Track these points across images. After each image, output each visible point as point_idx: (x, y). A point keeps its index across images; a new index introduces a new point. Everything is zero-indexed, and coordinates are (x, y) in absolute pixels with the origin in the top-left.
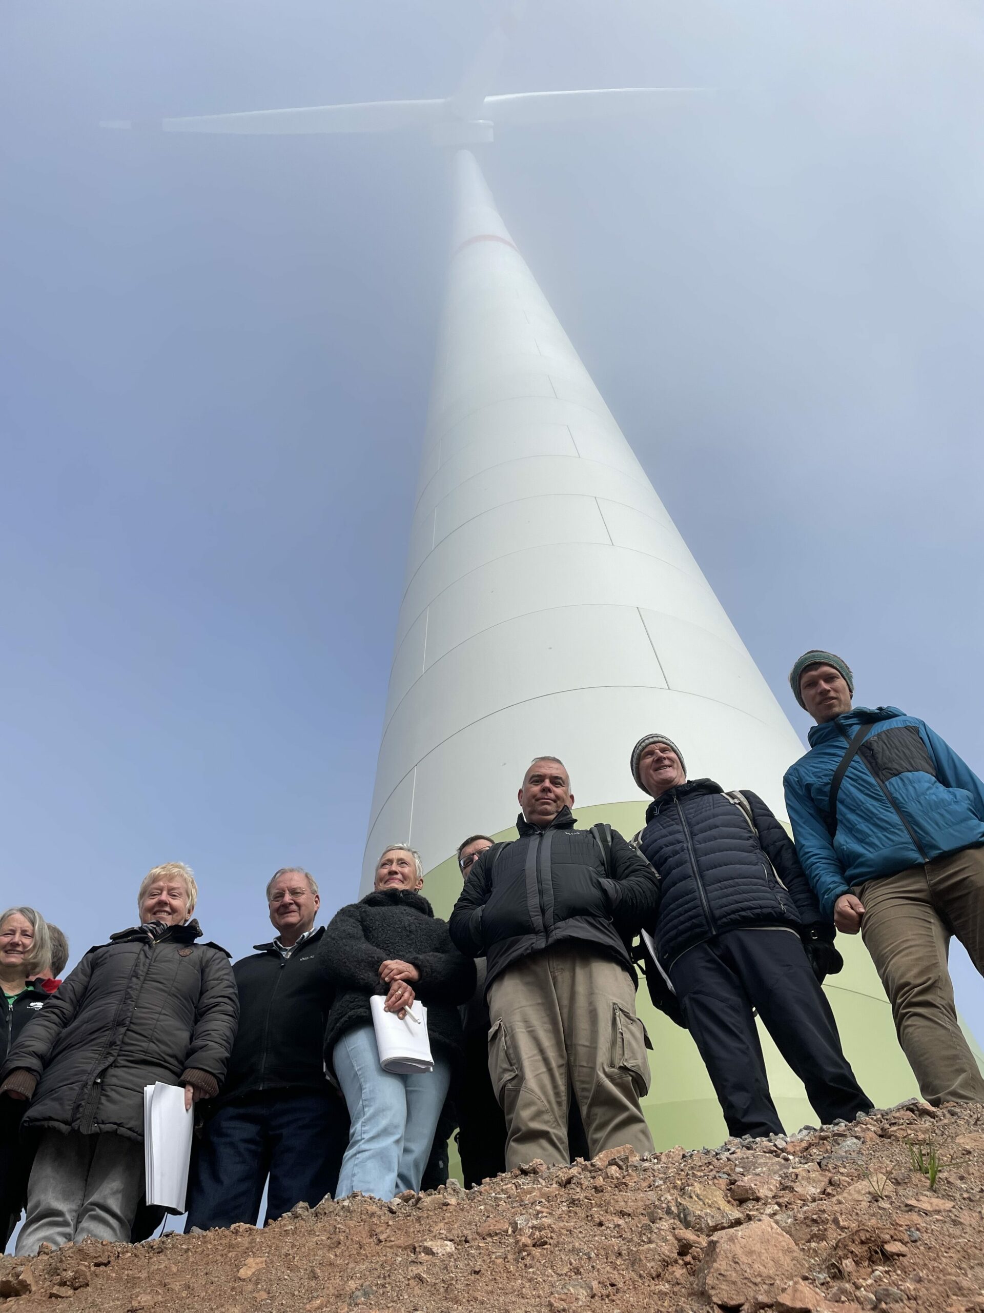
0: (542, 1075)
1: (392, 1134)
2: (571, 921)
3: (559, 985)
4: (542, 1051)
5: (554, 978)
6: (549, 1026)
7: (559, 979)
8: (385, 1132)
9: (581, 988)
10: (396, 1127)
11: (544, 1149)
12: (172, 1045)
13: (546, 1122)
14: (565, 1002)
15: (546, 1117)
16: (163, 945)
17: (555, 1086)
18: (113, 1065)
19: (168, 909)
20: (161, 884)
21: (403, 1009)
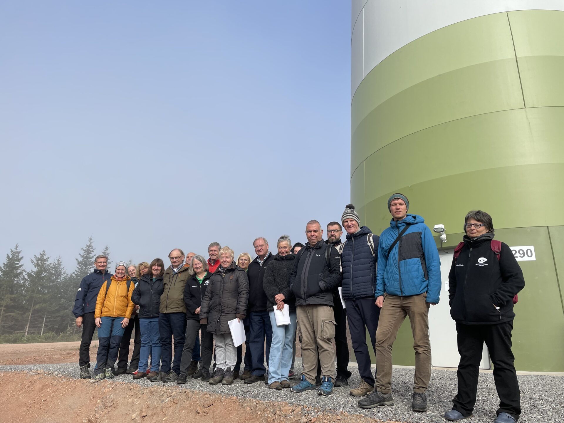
0: (307, 335)
1: (280, 343)
2: (311, 298)
3: (310, 313)
4: (307, 329)
5: (308, 311)
6: (308, 322)
7: (310, 312)
8: (278, 343)
9: (315, 315)
10: (281, 341)
11: (309, 352)
12: (232, 308)
13: (309, 346)
14: (311, 317)
15: (309, 345)
16: (227, 275)
17: (311, 337)
18: (221, 315)
19: (226, 262)
20: (223, 255)
21: (281, 309)
